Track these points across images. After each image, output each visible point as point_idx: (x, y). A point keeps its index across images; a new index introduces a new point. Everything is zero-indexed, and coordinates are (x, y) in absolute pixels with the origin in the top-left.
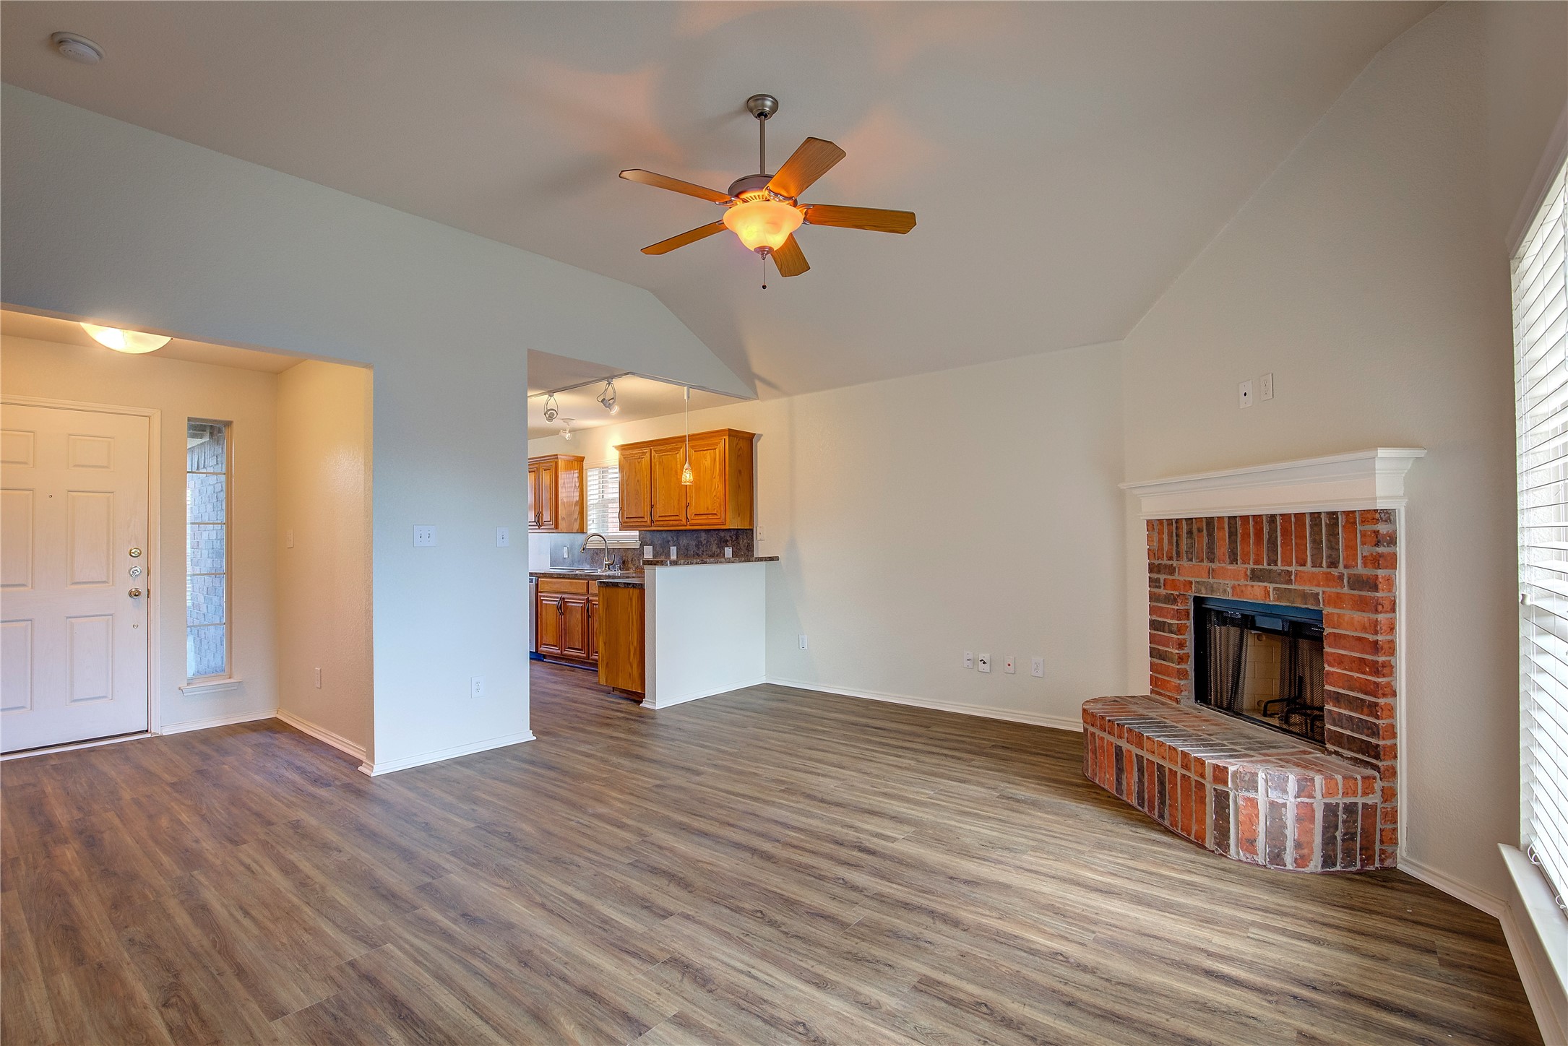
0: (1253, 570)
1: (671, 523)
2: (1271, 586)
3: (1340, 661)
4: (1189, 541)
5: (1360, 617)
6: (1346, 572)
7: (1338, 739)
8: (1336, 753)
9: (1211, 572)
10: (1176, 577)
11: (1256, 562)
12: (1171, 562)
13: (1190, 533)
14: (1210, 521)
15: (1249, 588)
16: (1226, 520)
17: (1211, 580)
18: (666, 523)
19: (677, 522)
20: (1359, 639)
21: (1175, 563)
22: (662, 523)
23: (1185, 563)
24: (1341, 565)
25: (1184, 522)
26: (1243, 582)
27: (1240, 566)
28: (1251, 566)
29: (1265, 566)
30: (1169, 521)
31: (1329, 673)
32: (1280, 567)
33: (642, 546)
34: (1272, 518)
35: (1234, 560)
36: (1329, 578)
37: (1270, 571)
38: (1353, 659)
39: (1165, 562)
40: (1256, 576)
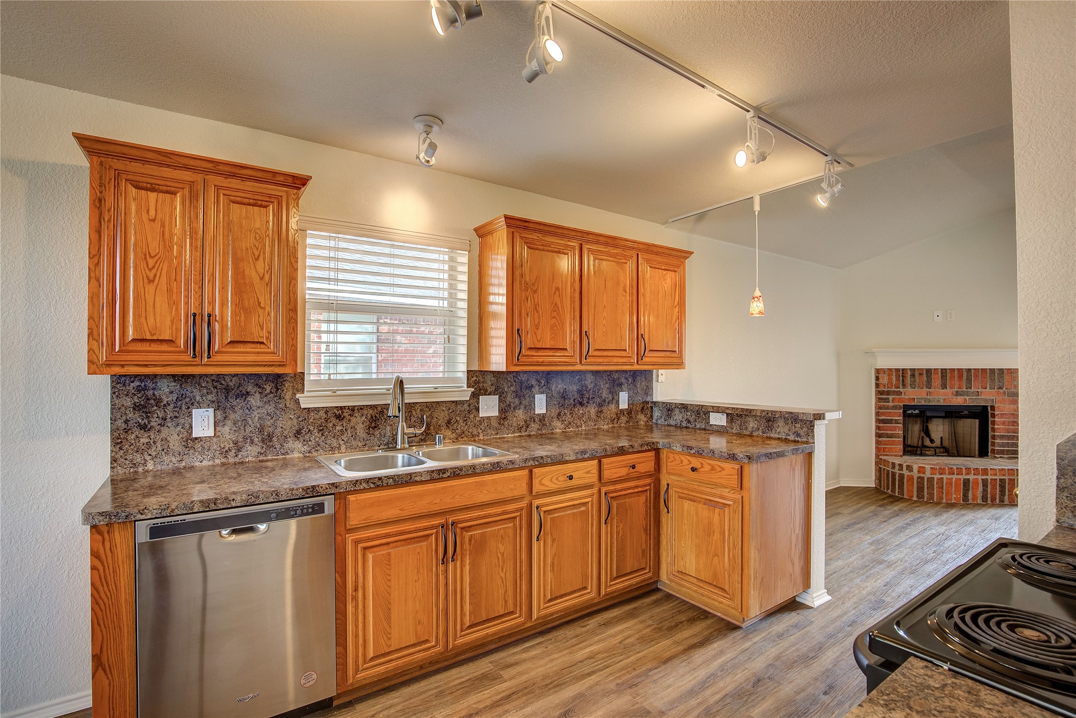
0: (957, 392)
1: (615, 360)
2: (967, 398)
3: (1004, 423)
4: (912, 379)
5: (1012, 406)
6: (1006, 391)
7: (1002, 452)
8: (1001, 457)
9: (928, 394)
10: (903, 396)
11: (960, 388)
12: (898, 390)
13: (913, 376)
14: (929, 371)
15: (955, 399)
16: (940, 370)
17: (929, 397)
18: (606, 360)
19: (624, 360)
20: (1013, 414)
21: (902, 390)
22: (601, 360)
23: (909, 389)
24: (1004, 388)
25: (909, 370)
26: (950, 397)
27: (948, 390)
28: (956, 390)
29: (965, 390)
30: (897, 370)
31: (997, 428)
32: (973, 390)
33: (475, 396)
34: (969, 370)
35: (944, 386)
36: (998, 393)
37: (967, 392)
38: (1009, 422)
39: (894, 389)
40: (957, 394)
